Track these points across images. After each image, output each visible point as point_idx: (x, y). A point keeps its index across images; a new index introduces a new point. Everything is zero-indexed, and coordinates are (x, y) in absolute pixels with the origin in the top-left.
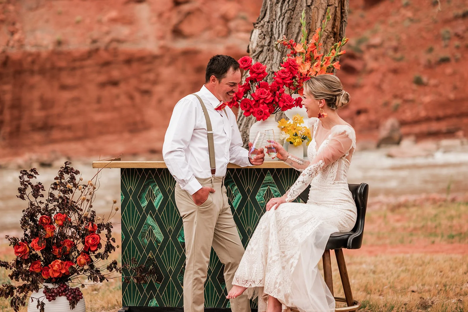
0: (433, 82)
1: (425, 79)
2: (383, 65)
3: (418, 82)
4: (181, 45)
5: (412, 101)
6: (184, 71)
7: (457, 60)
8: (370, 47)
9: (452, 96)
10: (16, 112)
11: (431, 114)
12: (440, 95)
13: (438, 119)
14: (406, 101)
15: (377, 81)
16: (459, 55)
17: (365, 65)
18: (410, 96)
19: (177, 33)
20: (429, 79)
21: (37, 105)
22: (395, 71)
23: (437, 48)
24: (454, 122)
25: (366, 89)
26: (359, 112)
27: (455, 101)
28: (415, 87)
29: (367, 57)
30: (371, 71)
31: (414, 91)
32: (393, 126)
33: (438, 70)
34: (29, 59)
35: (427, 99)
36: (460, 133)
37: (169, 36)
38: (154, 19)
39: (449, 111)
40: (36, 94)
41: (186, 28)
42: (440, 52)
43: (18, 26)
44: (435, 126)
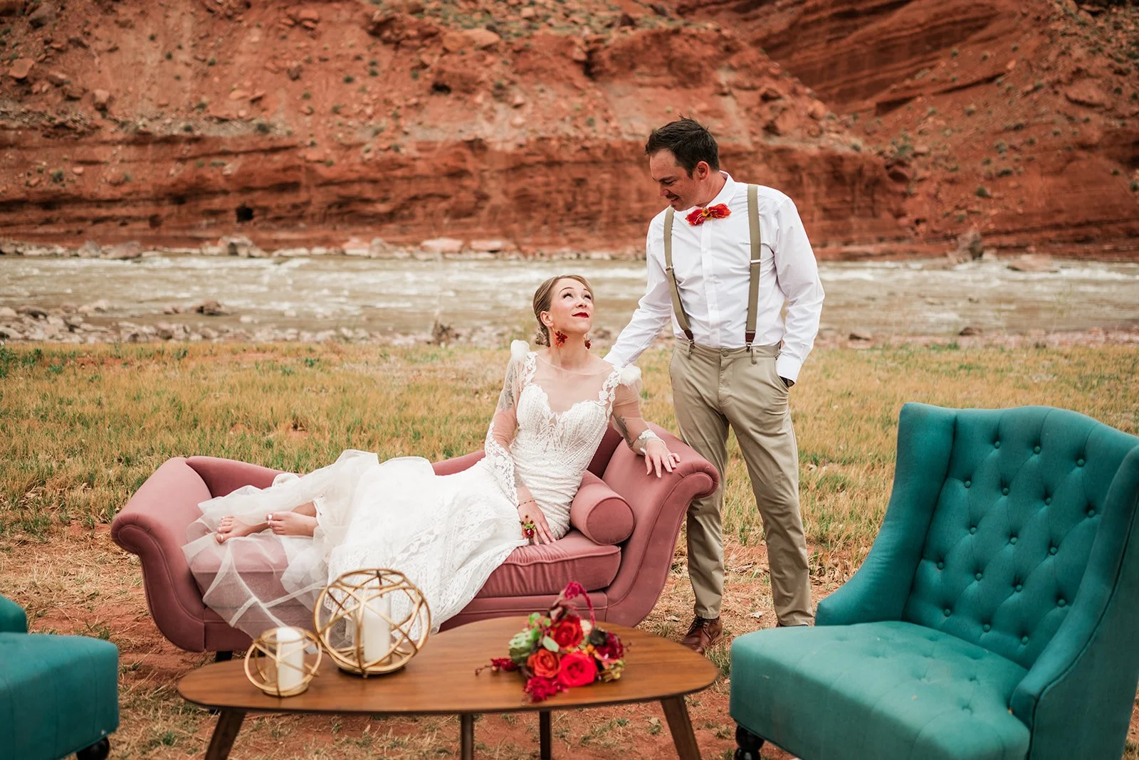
0: (996, 195)
1: (988, 191)
2: (939, 174)
3: (981, 194)
4: (775, 142)
5: (978, 213)
6: (775, 170)
7: (1019, 174)
8: (916, 155)
9: (1020, 210)
10: (613, 202)
11: (1000, 227)
12: (1007, 208)
13: (1008, 233)
14: (971, 213)
15: (932, 191)
16: (1021, 169)
17: (915, 174)
18: (976, 208)
19: (771, 129)
20: (992, 191)
21: (634, 196)
22: (952, 182)
23: (994, 159)
24: (1025, 237)
25: (919, 198)
26: (918, 222)
27: (1023, 215)
28: (978, 198)
29: (914, 164)
30: (922, 180)
31: (978, 203)
32: (975, 236)
33: (1001, 182)
34: (628, 148)
35: (994, 212)
36: (1032, 249)
37: (760, 132)
38: (743, 114)
39: (1018, 226)
40: (634, 185)
41: (781, 125)
42: (998, 165)
43: (611, 112)
44: (1006, 240)
